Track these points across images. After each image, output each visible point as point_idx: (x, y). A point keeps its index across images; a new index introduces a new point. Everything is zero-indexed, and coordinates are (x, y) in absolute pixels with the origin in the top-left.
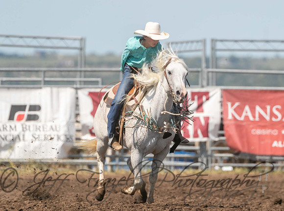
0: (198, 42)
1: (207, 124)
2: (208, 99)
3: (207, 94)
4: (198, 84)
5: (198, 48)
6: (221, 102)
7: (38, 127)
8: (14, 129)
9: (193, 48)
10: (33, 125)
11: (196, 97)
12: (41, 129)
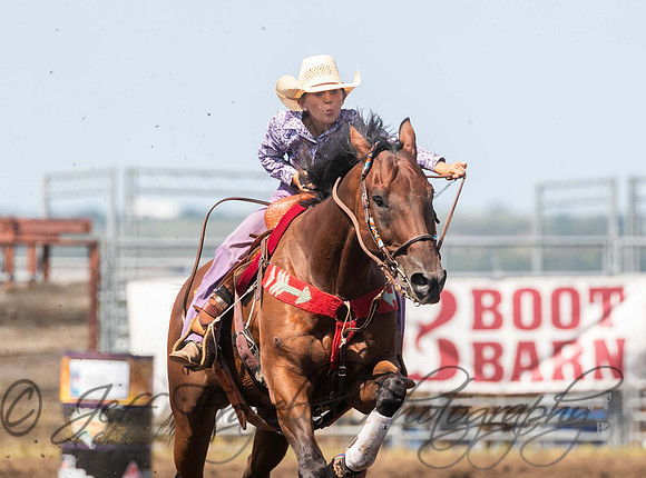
1: (621, 354)
2: (622, 300)
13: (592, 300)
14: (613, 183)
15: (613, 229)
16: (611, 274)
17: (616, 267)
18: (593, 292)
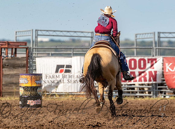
0: (151, 33)
1: (156, 75)
2: (156, 62)
3: (155, 59)
4: (151, 55)
5: (151, 37)
6: (162, 63)
7: (70, 76)
8: (58, 77)
9: (149, 37)
10: (68, 75)
11: (150, 61)
12: (72, 77)
13: (148, 62)
14: (154, 33)
15: (154, 45)
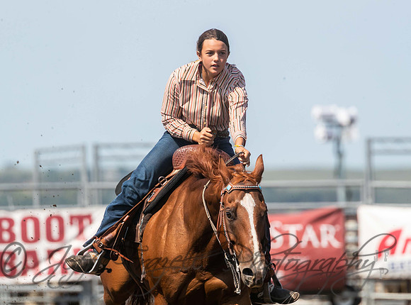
4: (76, 203)
13: (71, 223)
14: (83, 148)
15: (84, 178)
16: (83, 206)
17: (86, 202)
18: (72, 218)
